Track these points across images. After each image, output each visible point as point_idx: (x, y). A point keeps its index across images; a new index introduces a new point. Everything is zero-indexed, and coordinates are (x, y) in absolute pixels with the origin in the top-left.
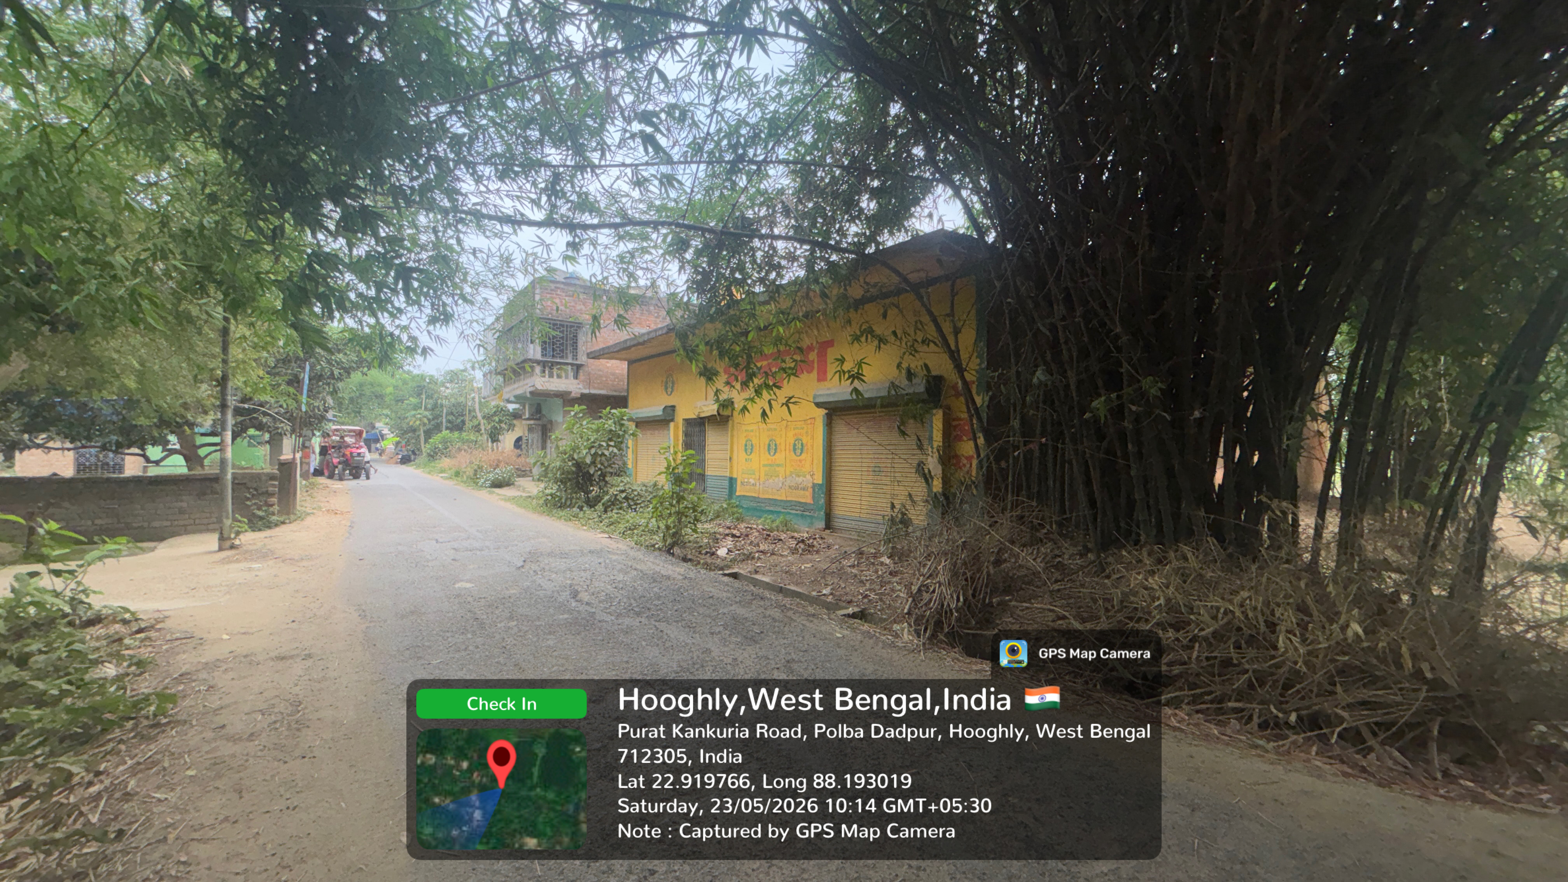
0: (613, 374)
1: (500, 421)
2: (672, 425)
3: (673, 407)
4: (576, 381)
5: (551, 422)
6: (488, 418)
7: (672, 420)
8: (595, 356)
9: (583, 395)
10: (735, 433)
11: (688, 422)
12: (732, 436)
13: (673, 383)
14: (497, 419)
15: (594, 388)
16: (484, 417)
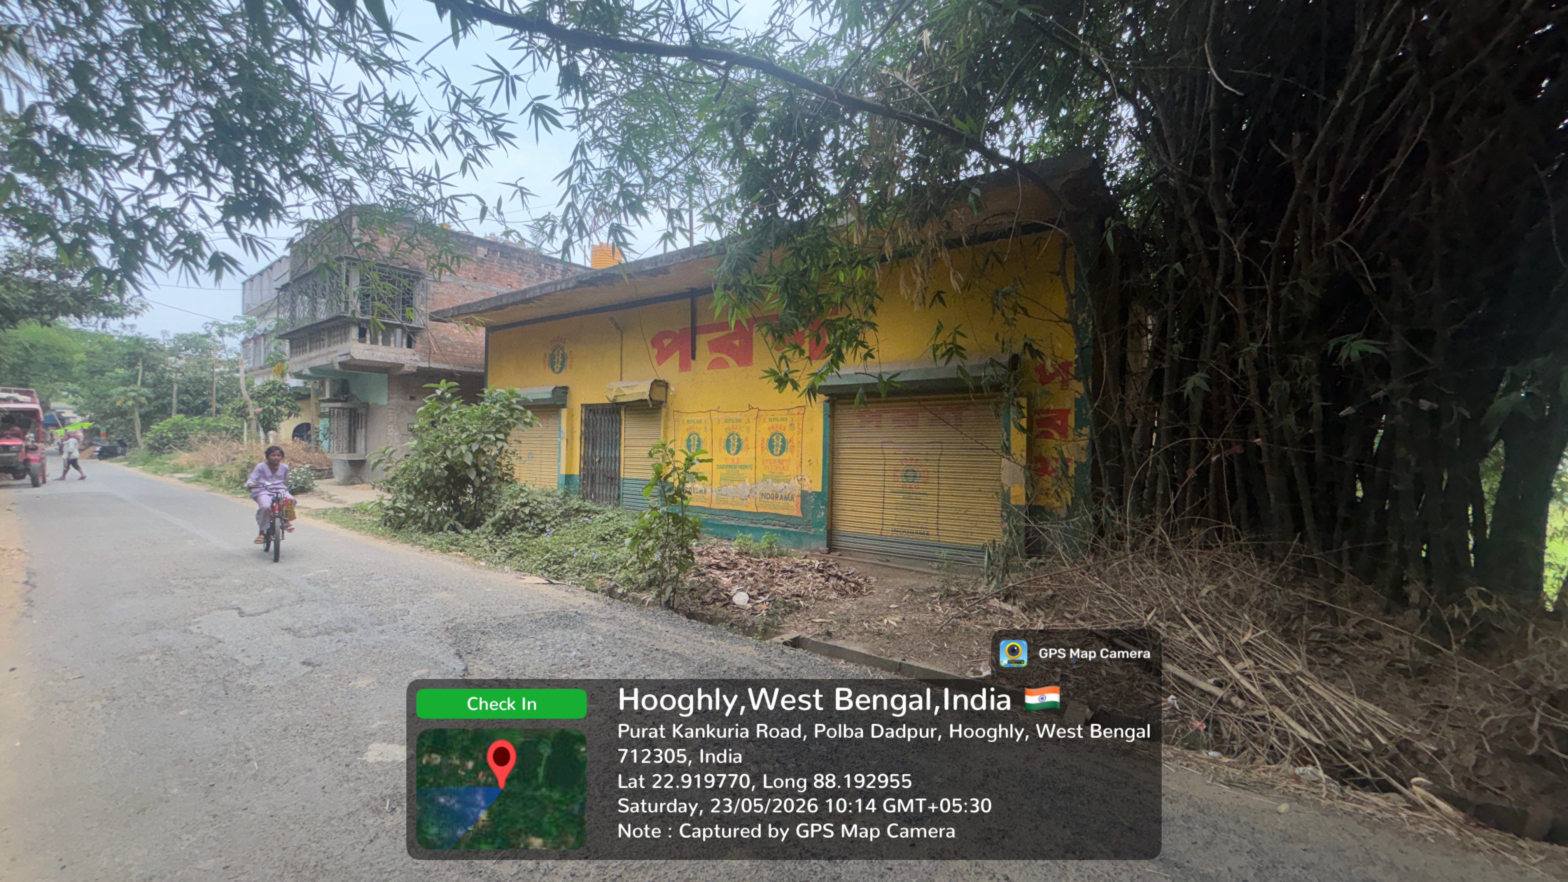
0: (463, 344)
1: (278, 403)
2: (564, 412)
3: (565, 389)
4: (410, 351)
5: (367, 406)
6: (260, 397)
7: (564, 406)
8: (440, 317)
9: (420, 369)
10: (671, 424)
11: (590, 410)
12: (666, 428)
13: (564, 357)
14: (273, 399)
15: (436, 361)
16: (252, 397)
